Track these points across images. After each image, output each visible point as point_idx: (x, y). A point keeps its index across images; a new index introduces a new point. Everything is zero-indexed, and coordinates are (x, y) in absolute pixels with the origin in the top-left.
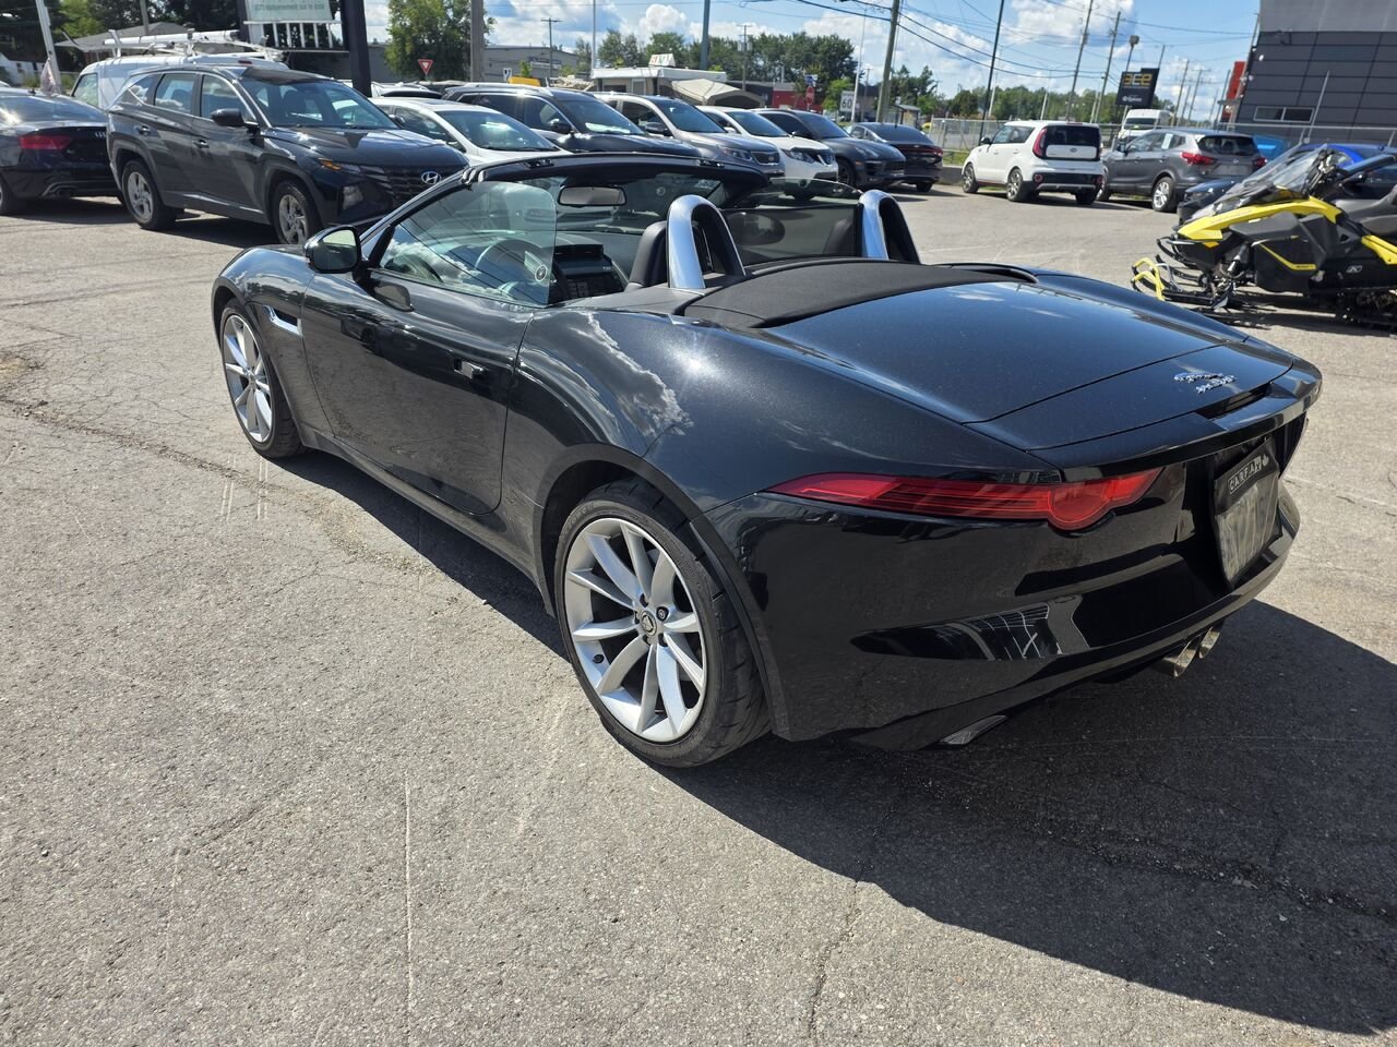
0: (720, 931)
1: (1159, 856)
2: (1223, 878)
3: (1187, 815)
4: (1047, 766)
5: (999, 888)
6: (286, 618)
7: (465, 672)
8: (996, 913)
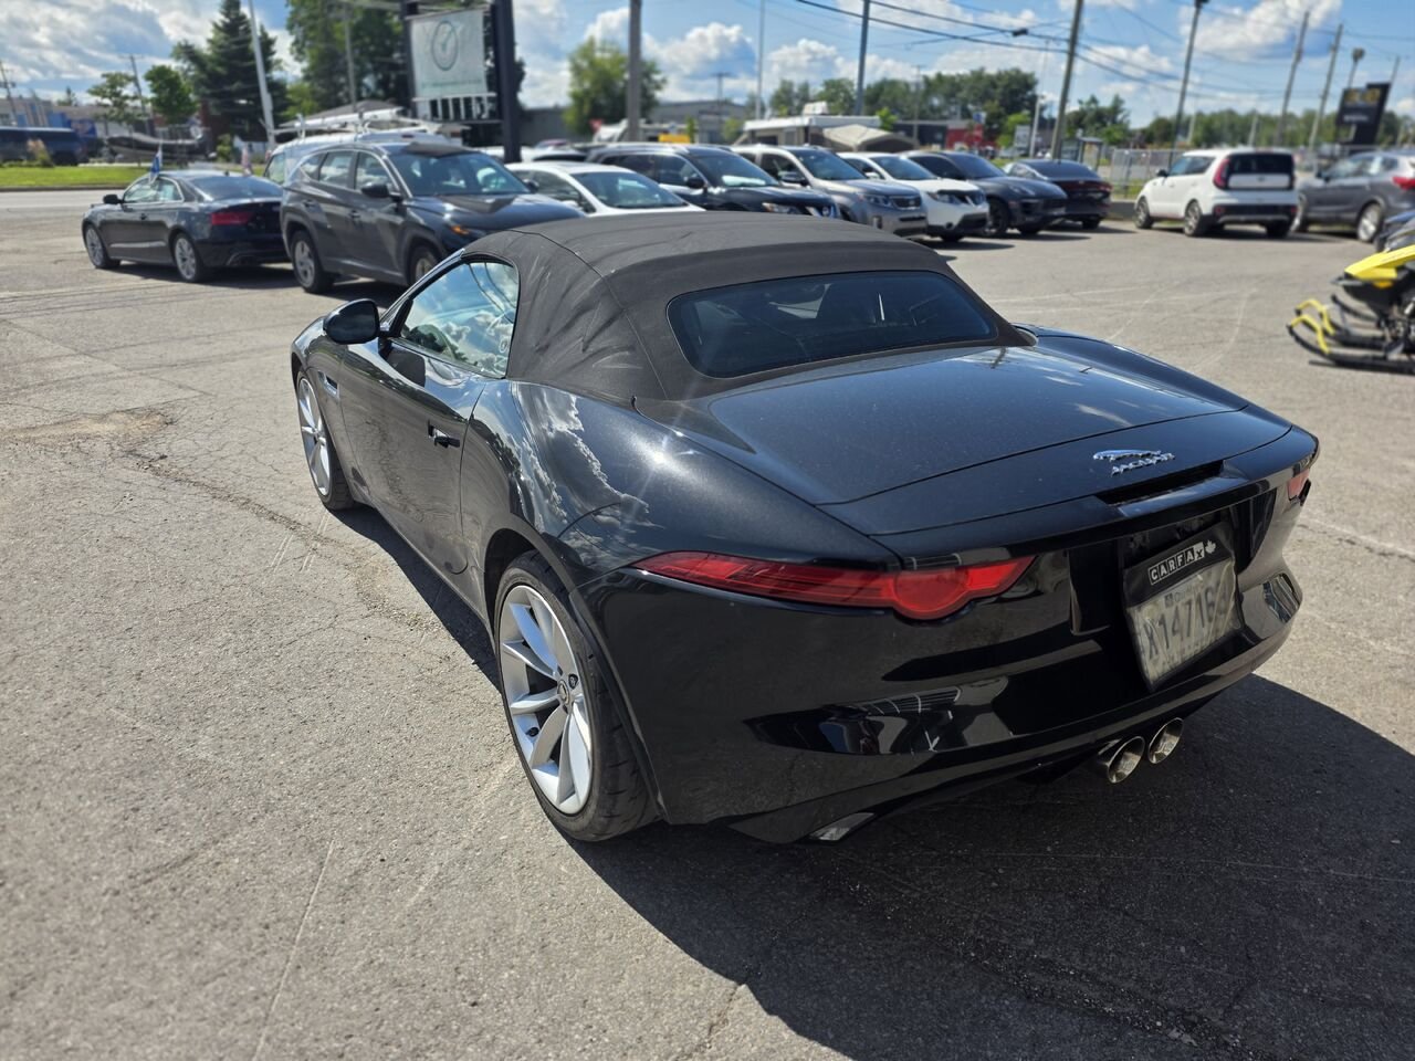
0: (573, 1028)
1: (1090, 993)
2: (1159, 1028)
3: (1139, 950)
4: (994, 879)
5: (889, 1011)
6: (289, 669)
7: (429, 732)
8: (875, 1040)
